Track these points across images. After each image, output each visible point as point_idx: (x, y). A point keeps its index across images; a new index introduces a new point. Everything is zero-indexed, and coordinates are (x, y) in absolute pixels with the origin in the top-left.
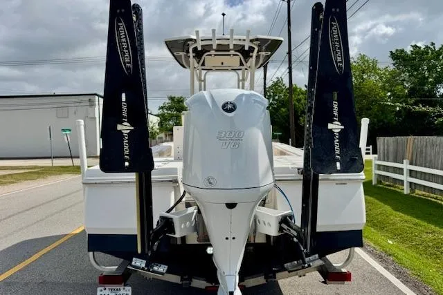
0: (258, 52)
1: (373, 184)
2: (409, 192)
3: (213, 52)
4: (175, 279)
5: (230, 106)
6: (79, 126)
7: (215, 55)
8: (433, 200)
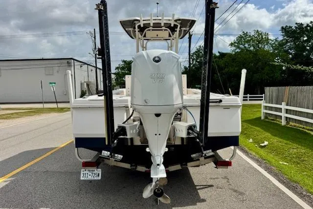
0: (180, 28)
1: (262, 118)
2: (285, 124)
3: (151, 28)
4: (127, 166)
5: (157, 59)
6: (69, 74)
7: (153, 30)
8: (301, 129)
